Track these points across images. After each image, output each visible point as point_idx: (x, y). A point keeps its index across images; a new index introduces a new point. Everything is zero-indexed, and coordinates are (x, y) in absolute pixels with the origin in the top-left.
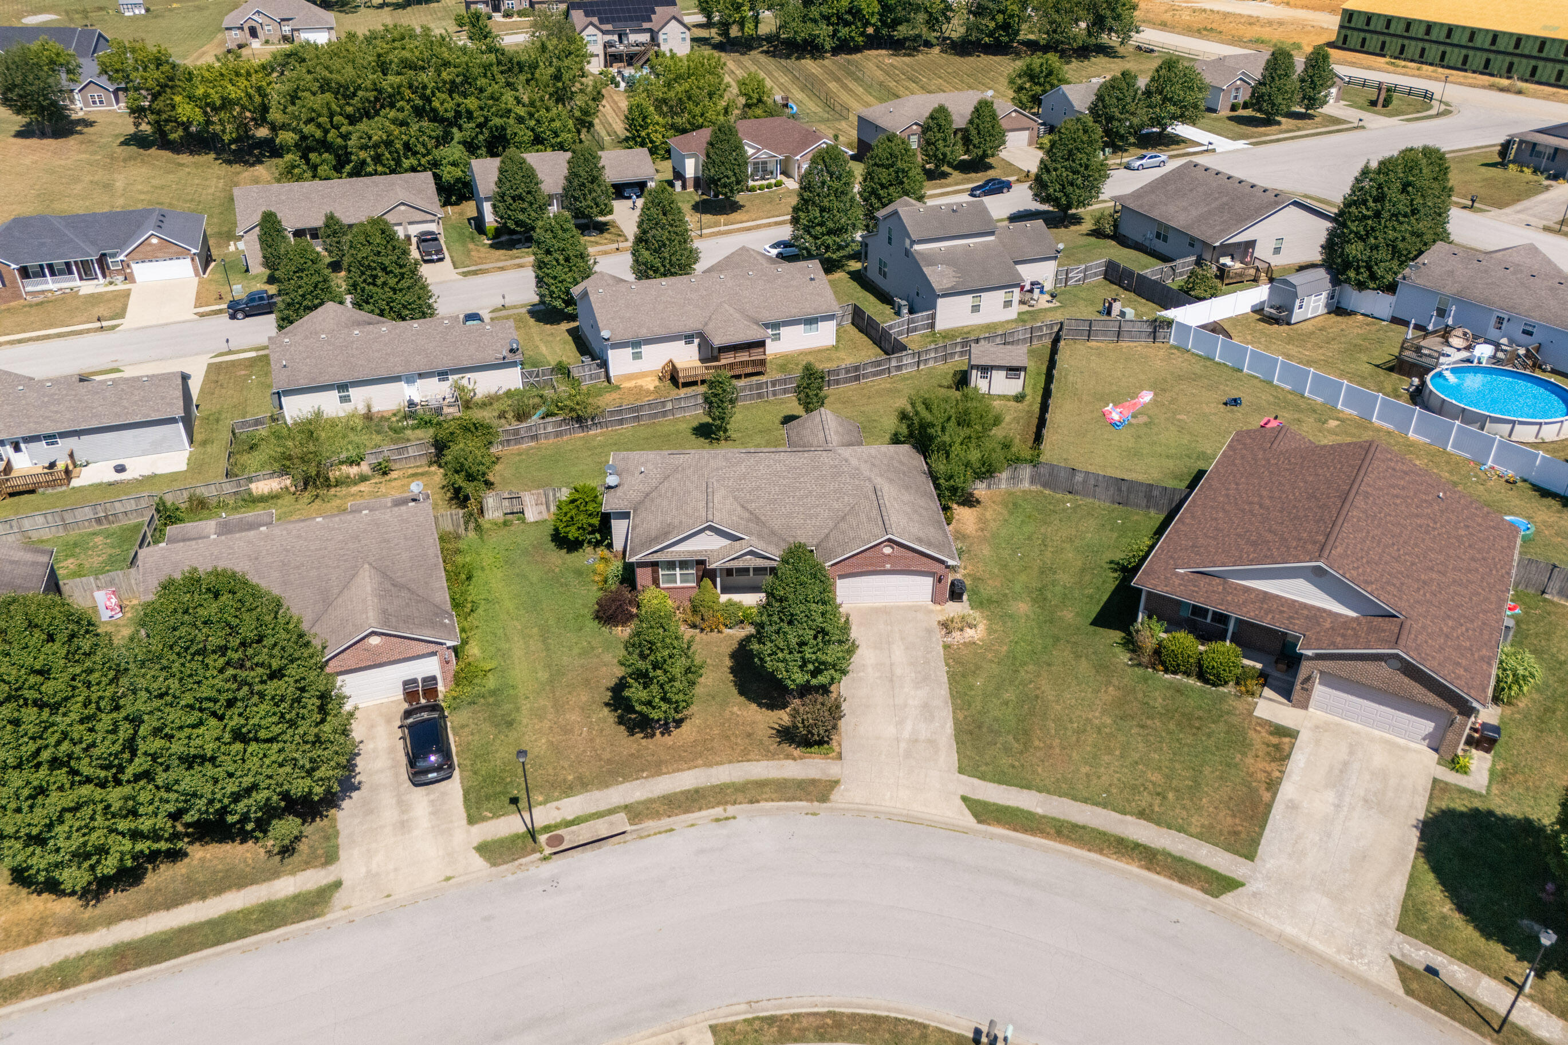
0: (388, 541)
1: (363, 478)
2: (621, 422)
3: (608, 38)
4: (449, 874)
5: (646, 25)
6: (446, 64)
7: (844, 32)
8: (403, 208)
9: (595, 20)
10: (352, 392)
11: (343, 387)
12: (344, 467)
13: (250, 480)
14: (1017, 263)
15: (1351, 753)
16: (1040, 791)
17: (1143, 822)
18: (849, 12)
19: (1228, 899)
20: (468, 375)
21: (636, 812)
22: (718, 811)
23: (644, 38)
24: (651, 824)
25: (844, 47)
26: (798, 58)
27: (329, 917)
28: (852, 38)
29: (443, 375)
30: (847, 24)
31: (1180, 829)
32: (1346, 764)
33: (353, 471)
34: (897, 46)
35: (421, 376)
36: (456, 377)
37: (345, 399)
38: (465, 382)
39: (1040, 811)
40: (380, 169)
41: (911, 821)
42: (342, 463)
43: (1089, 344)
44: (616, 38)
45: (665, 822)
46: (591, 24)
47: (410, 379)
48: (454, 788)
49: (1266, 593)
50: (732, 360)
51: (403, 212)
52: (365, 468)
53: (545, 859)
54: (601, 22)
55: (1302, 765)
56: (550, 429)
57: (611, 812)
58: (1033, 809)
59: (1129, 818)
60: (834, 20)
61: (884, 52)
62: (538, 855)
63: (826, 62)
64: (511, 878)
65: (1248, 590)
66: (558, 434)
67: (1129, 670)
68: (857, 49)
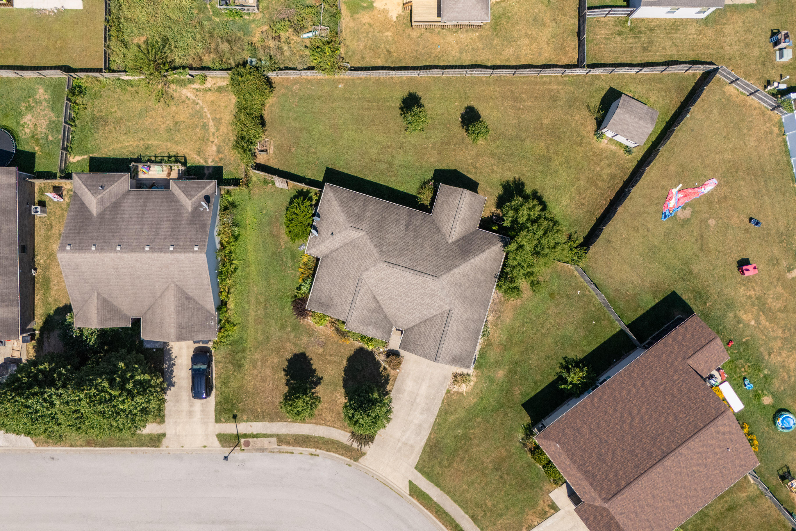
4: (206, 444)
15: (571, 529)
16: (441, 490)
21: (281, 440)
22: (313, 450)
27: (161, 448)
39: (435, 499)
41: (385, 484)
43: (727, 88)
45: (290, 448)
53: (242, 450)
55: (548, 525)
67: (518, 444)
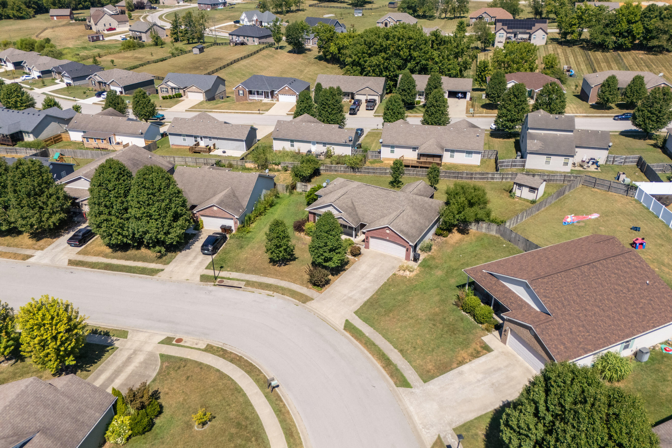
0: (240, 182)
1: (278, 171)
2: (368, 173)
3: (509, 35)
4: (189, 279)
5: (528, 31)
6: (410, 38)
7: (621, 40)
8: (367, 89)
9: (505, 28)
10: (295, 144)
11: (292, 141)
12: (274, 165)
13: (246, 162)
14: (577, 147)
15: (507, 366)
16: (374, 329)
17: (399, 354)
18: (627, 32)
19: (401, 390)
20: (333, 146)
21: (249, 283)
22: (271, 293)
23: (526, 36)
24: (250, 288)
25: (619, 47)
26: (595, 51)
27: (154, 277)
28: (625, 44)
29: (325, 144)
30: (624, 37)
31: (410, 362)
32: (499, 369)
33: (276, 167)
34: (650, 50)
35: (317, 143)
36: (329, 146)
37: (292, 146)
38: (331, 148)
39: (367, 335)
40: (373, 75)
41: (324, 320)
42: (273, 164)
43: (593, 189)
44: (513, 35)
45: (254, 289)
46: (502, 29)
47: (314, 143)
48: (209, 259)
49: (510, 290)
50: (425, 160)
51: (367, 90)
52: (280, 167)
53: (214, 285)
54: (508, 28)
55: (481, 362)
56: (342, 169)
57: (242, 280)
58: (365, 333)
59: (396, 350)
60: (618, 35)
61: (642, 52)
62: (213, 283)
63: (608, 54)
64: (202, 286)
65: (504, 286)
66: (345, 172)
67: (452, 305)
68: (628, 49)
